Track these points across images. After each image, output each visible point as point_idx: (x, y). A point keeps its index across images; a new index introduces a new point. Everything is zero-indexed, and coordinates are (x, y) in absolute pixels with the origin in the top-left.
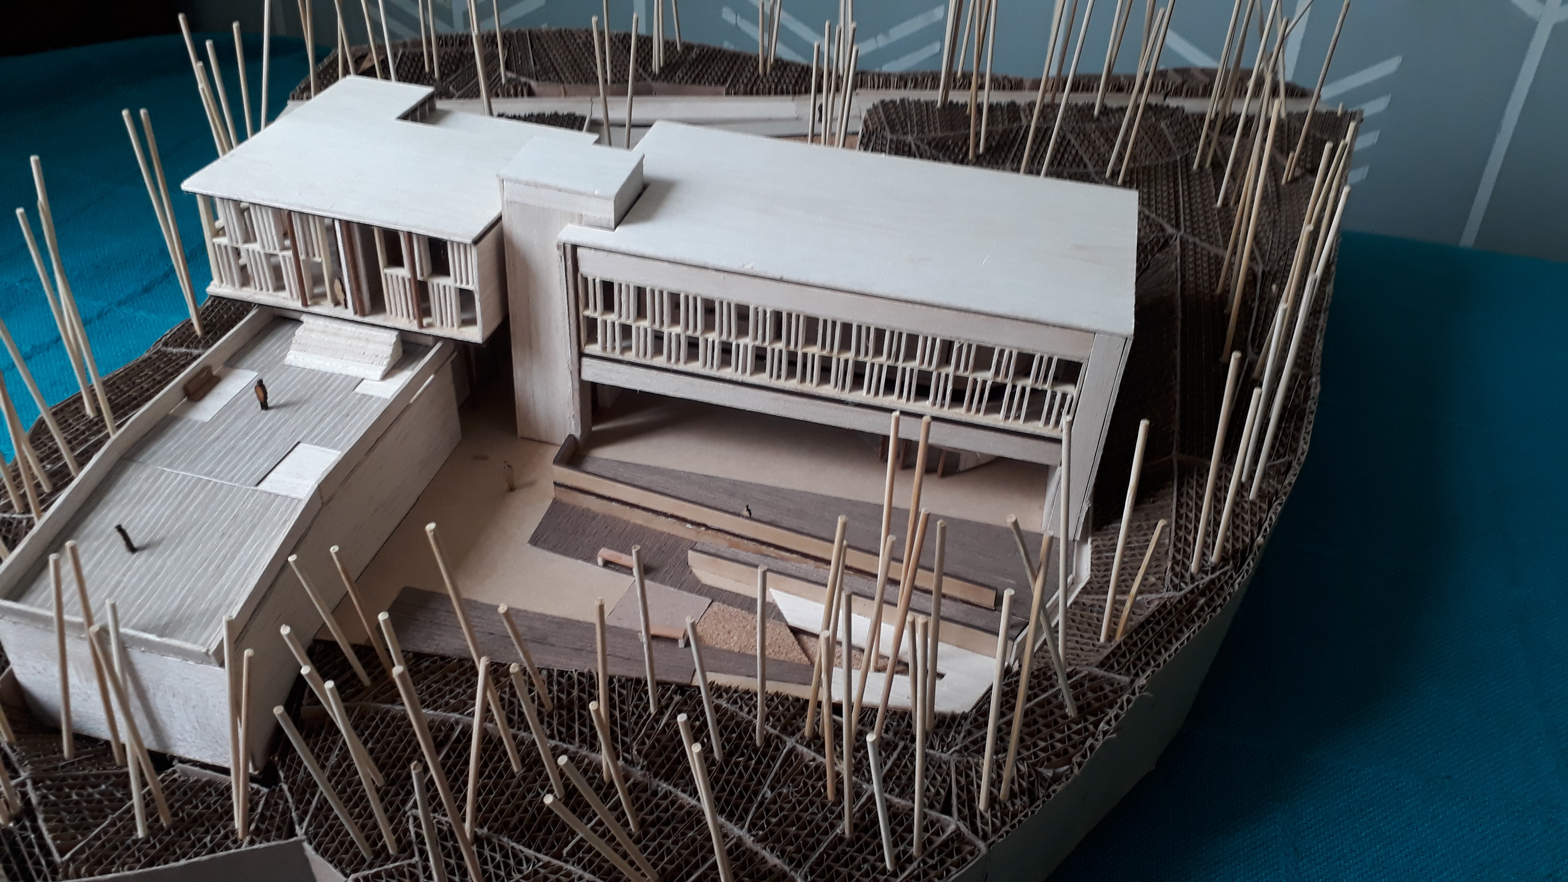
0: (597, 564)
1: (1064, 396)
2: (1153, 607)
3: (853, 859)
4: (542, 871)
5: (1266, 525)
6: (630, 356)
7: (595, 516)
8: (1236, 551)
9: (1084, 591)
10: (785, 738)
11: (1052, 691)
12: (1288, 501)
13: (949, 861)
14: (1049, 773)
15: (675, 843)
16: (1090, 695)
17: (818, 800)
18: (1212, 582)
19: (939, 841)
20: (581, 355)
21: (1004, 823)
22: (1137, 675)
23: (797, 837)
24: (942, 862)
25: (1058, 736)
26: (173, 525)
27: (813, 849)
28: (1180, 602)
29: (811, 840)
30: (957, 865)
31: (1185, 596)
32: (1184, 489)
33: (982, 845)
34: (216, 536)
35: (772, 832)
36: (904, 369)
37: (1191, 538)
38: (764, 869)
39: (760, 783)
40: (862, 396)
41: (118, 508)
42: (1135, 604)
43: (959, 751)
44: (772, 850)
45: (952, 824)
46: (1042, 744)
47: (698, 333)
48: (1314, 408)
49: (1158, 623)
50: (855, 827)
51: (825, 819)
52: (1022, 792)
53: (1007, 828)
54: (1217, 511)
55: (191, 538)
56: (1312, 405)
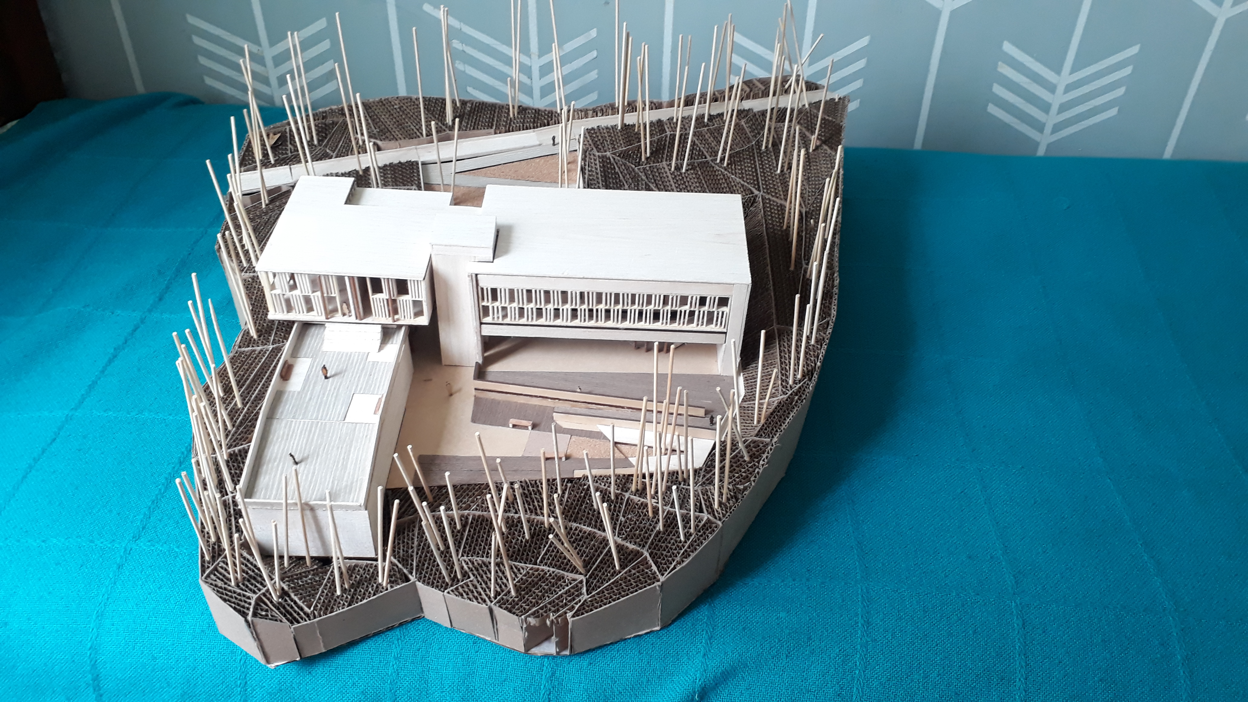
0: (509, 427)
1: (723, 313)
2: (775, 404)
3: (666, 539)
4: (531, 571)
5: (820, 356)
6: (508, 320)
7: (499, 402)
8: (808, 371)
9: (743, 400)
10: (624, 493)
11: (737, 451)
12: (830, 341)
13: (707, 532)
14: (741, 487)
15: (587, 548)
16: (754, 449)
17: (645, 518)
18: (800, 388)
19: (701, 525)
20: (481, 323)
21: (727, 512)
22: (773, 437)
23: (640, 535)
24: (704, 533)
25: (743, 470)
26: (310, 448)
27: (648, 539)
28: (787, 400)
29: (647, 535)
30: (711, 533)
31: (789, 397)
32: (782, 343)
33: (720, 523)
34: (335, 449)
35: (629, 535)
36: (646, 310)
37: (787, 368)
38: (628, 551)
39: (618, 515)
40: (626, 324)
41: (278, 445)
42: (769, 404)
43: (701, 485)
44: (631, 542)
45: (705, 516)
46: (737, 475)
47: (542, 306)
48: (837, 291)
49: (779, 412)
50: (664, 526)
51: (650, 525)
52: (732, 498)
53: (729, 514)
54: (798, 352)
55: (323, 453)
56: (836, 290)
